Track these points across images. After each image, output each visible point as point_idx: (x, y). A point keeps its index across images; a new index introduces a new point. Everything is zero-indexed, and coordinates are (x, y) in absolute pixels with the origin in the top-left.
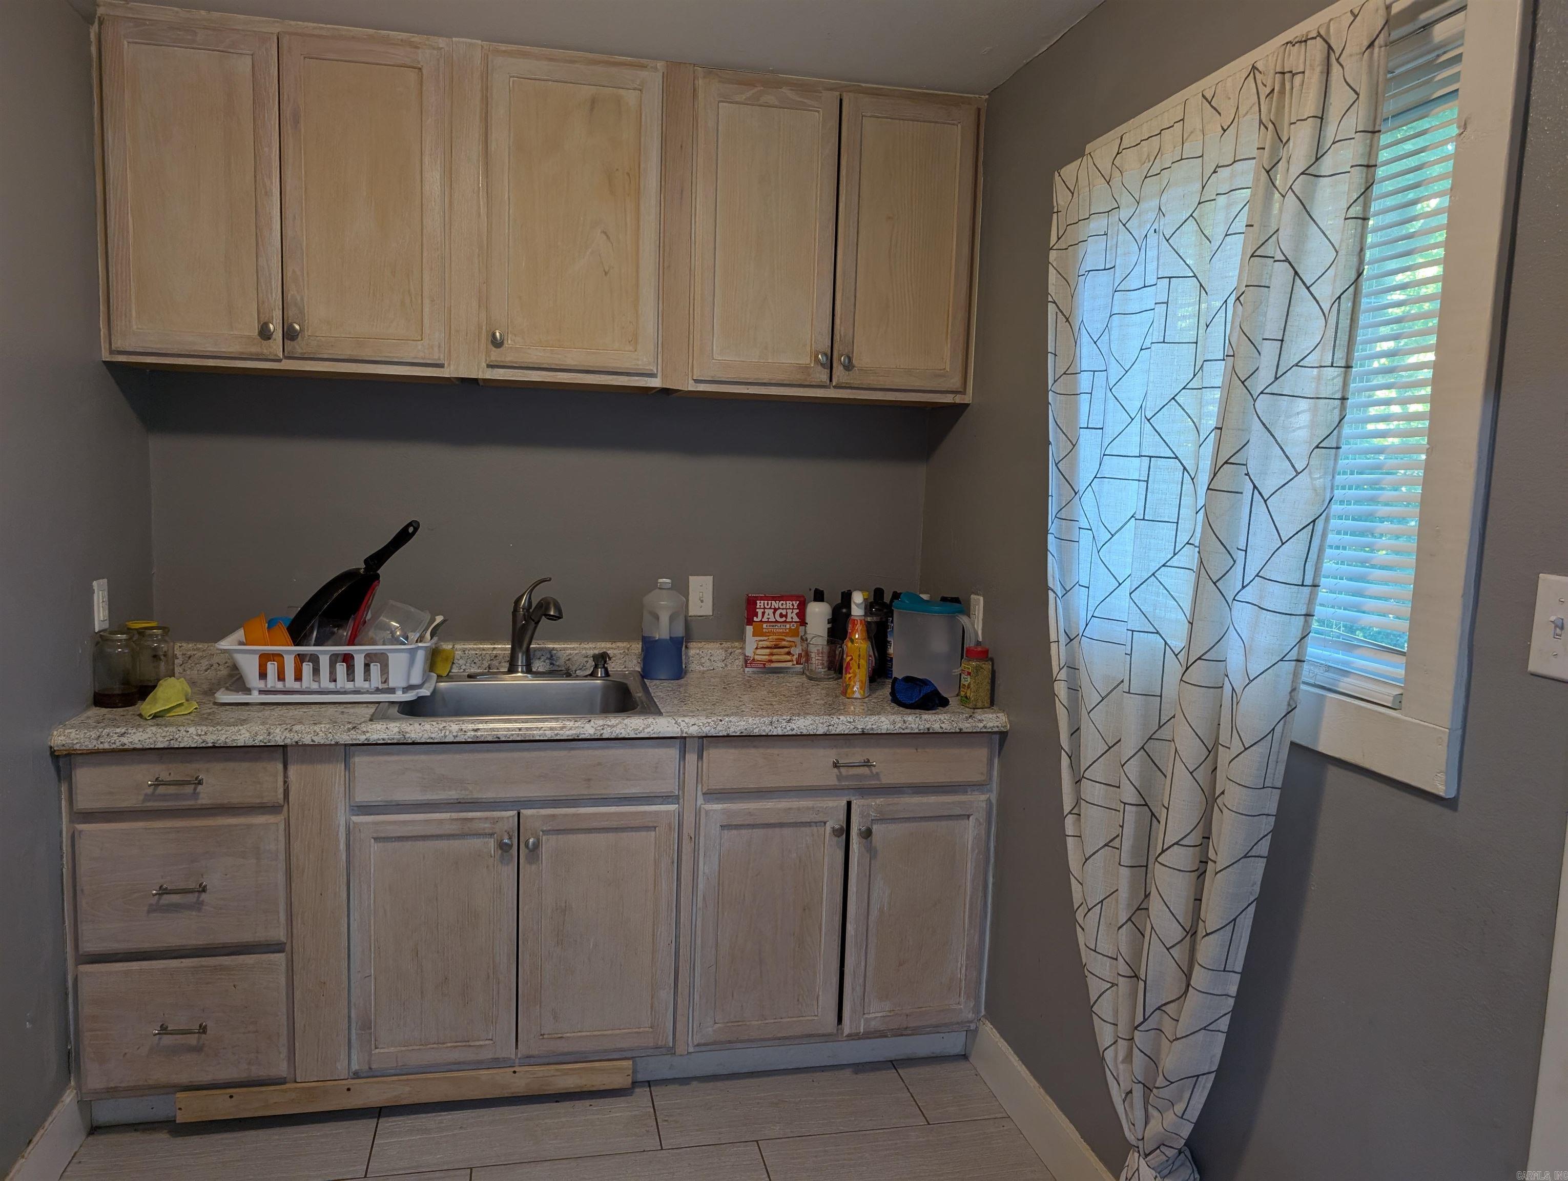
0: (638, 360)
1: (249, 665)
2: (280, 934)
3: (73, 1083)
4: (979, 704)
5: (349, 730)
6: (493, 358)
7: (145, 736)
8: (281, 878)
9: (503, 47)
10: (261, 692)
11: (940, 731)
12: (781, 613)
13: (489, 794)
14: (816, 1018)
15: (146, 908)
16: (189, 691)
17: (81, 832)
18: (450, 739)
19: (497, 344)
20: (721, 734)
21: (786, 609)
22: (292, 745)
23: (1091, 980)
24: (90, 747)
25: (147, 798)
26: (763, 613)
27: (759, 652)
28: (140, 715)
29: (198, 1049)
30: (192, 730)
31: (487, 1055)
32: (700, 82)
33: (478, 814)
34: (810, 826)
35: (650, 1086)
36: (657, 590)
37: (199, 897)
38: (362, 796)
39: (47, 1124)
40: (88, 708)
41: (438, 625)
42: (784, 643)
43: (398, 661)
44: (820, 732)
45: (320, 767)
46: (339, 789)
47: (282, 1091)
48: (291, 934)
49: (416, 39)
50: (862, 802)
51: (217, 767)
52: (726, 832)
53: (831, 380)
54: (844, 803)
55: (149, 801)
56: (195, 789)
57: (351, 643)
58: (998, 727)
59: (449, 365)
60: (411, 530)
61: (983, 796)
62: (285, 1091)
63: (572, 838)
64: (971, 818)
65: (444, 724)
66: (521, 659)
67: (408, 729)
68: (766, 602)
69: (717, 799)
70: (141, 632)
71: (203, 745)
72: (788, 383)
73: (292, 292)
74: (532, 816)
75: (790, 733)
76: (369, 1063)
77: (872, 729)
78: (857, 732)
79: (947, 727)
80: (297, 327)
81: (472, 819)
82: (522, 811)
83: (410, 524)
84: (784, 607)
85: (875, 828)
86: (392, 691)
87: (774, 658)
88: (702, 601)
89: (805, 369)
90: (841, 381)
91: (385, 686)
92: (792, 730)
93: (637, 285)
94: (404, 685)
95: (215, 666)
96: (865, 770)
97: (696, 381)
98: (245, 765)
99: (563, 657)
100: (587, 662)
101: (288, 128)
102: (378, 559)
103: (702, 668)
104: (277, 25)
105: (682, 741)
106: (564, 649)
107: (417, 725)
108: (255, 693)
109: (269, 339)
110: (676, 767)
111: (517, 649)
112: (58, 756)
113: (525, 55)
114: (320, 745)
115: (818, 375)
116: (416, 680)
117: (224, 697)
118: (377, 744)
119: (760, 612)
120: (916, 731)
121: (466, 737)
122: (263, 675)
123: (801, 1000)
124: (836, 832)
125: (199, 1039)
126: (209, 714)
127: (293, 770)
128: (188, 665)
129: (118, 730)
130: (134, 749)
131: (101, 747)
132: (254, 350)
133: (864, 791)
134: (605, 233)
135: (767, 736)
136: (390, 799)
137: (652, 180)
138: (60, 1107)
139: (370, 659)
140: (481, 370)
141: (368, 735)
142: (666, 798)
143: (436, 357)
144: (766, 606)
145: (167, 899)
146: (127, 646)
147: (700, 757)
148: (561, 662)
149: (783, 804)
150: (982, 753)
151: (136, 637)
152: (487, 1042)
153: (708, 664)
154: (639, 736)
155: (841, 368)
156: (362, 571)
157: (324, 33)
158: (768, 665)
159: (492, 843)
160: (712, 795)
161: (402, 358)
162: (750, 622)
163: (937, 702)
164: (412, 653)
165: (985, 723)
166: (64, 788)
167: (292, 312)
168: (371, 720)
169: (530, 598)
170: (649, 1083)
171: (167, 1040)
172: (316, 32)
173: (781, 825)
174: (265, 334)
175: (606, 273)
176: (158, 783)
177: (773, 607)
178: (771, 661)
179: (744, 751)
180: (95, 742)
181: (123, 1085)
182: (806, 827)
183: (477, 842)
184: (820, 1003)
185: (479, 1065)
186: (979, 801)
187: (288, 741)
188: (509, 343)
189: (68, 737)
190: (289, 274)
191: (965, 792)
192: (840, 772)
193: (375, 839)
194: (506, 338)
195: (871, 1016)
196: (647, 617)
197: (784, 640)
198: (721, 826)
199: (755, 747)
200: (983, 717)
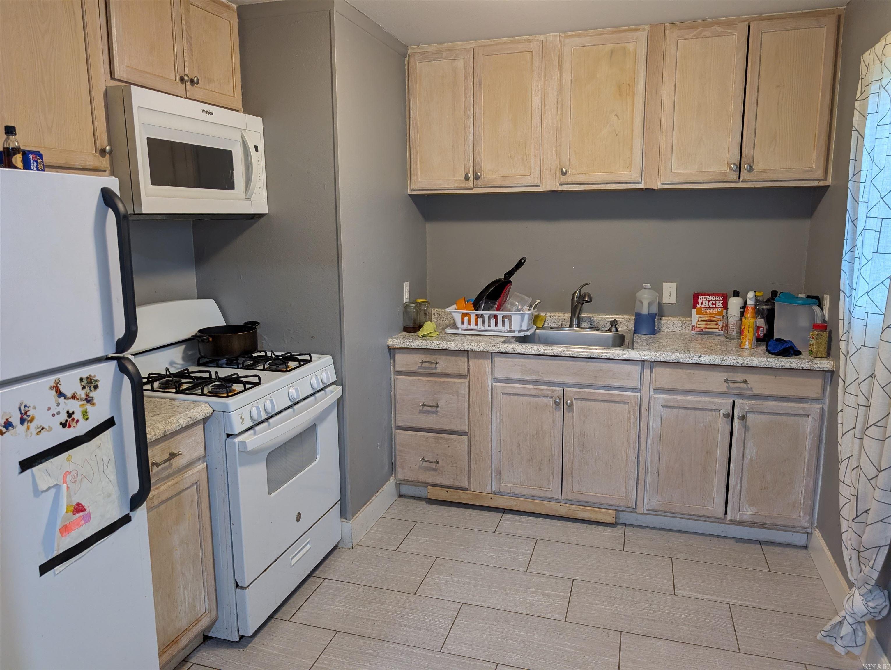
0: (631, 176)
1: (458, 318)
2: (466, 429)
3: (393, 475)
4: (820, 355)
5: (492, 346)
6: (562, 181)
7: (419, 343)
8: (466, 405)
9: (569, 34)
10: (462, 329)
11: (789, 367)
12: (713, 303)
13: (551, 379)
14: (712, 508)
15: (418, 411)
16: (436, 327)
17: (397, 379)
18: (533, 353)
19: (564, 174)
20: (662, 361)
21: (716, 301)
22: (470, 351)
23: (841, 497)
24: (400, 346)
25: (419, 368)
26: (702, 303)
27: (699, 323)
28: (418, 336)
29: (435, 470)
30: (435, 342)
31: (549, 495)
32: (667, 32)
33: (546, 387)
34: (711, 411)
35: (625, 526)
36: (644, 290)
37: (436, 409)
38: (497, 375)
39: (384, 487)
40: (401, 332)
41: (537, 304)
42: (714, 319)
43: (516, 319)
44: (717, 363)
45: (481, 361)
46: (489, 370)
47: (466, 493)
48: (469, 429)
49: (531, 38)
50: (741, 401)
51: (444, 357)
52: (665, 409)
53: (739, 178)
54: (731, 401)
55: (420, 369)
56: (436, 366)
57: (498, 310)
58: (827, 368)
59: (542, 186)
60: (523, 261)
61: (818, 406)
62: (467, 494)
63: (588, 403)
64: (809, 417)
65: (531, 346)
66: (575, 321)
67: (516, 348)
68: (704, 297)
69: (661, 392)
70: (420, 303)
71: (438, 348)
72: (714, 181)
73: (478, 159)
74: (570, 391)
75: (700, 363)
76: (499, 489)
77: (747, 364)
78: (738, 365)
79: (794, 366)
80: (479, 174)
81: (543, 389)
82: (565, 388)
83: (522, 259)
84: (715, 299)
85: (749, 415)
86: (514, 332)
87: (708, 326)
88: (670, 296)
89: (724, 173)
90: (745, 178)
91: (510, 329)
92: (701, 361)
93: (632, 139)
94: (519, 329)
95: (449, 319)
96: (744, 386)
97: (662, 184)
98: (454, 358)
99: (596, 321)
100: (607, 324)
101: (477, 87)
102: (510, 274)
103: (669, 330)
104: (474, 43)
105: (642, 362)
106: (597, 318)
107: (520, 346)
108: (460, 330)
109: (468, 180)
110: (638, 375)
111: (573, 317)
112: (390, 349)
113: (579, 36)
114: (481, 352)
115: (731, 176)
116: (524, 327)
117: (448, 331)
118: (503, 353)
119: (700, 302)
120: (775, 367)
121: (540, 352)
122: (463, 323)
123: (704, 498)
124: (726, 416)
125: (436, 466)
126: (442, 337)
127: (471, 361)
128: (439, 318)
129: (410, 340)
130: (415, 348)
131: (404, 346)
132: (462, 185)
133: (743, 396)
134: (616, 115)
135: (687, 363)
136: (508, 377)
137: (641, 86)
138: (388, 482)
139: (504, 317)
140: (556, 187)
141: (500, 349)
142: (634, 390)
143: (536, 182)
144: (704, 299)
145: (426, 408)
146: (415, 308)
147: (652, 371)
148: (595, 323)
149: (696, 398)
150: (819, 382)
151: (418, 305)
152: (549, 489)
153: (672, 328)
154: (619, 358)
155: (746, 171)
156: (503, 279)
157: (492, 43)
158: (704, 330)
159: (552, 401)
160: (658, 390)
161: (522, 184)
162: (695, 307)
163: (792, 352)
164: (523, 316)
165: (819, 365)
166: (392, 361)
167: (477, 168)
168: (502, 343)
169: (580, 293)
170: (625, 525)
171: (425, 464)
172: (489, 44)
173: (695, 409)
174: (467, 178)
175: (617, 135)
176: (423, 362)
177: (708, 299)
178: (706, 328)
179: (674, 370)
180: (402, 344)
181: (410, 479)
182: (708, 411)
183: (545, 400)
184: (715, 502)
185: (545, 499)
186: (815, 408)
187: (469, 349)
188: (569, 173)
189: (393, 342)
190: (476, 151)
191: (807, 403)
192: (729, 385)
193: (502, 393)
194: (568, 171)
195: (743, 513)
196: (637, 303)
197: (714, 317)
198: (662, 406)
199: (680, 368)
200: (818, 362)
